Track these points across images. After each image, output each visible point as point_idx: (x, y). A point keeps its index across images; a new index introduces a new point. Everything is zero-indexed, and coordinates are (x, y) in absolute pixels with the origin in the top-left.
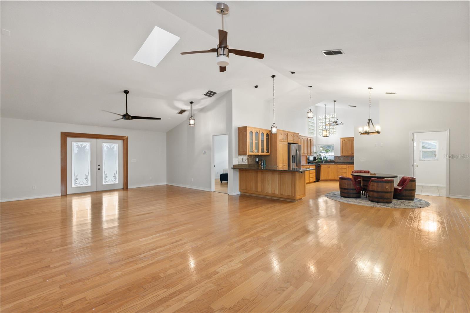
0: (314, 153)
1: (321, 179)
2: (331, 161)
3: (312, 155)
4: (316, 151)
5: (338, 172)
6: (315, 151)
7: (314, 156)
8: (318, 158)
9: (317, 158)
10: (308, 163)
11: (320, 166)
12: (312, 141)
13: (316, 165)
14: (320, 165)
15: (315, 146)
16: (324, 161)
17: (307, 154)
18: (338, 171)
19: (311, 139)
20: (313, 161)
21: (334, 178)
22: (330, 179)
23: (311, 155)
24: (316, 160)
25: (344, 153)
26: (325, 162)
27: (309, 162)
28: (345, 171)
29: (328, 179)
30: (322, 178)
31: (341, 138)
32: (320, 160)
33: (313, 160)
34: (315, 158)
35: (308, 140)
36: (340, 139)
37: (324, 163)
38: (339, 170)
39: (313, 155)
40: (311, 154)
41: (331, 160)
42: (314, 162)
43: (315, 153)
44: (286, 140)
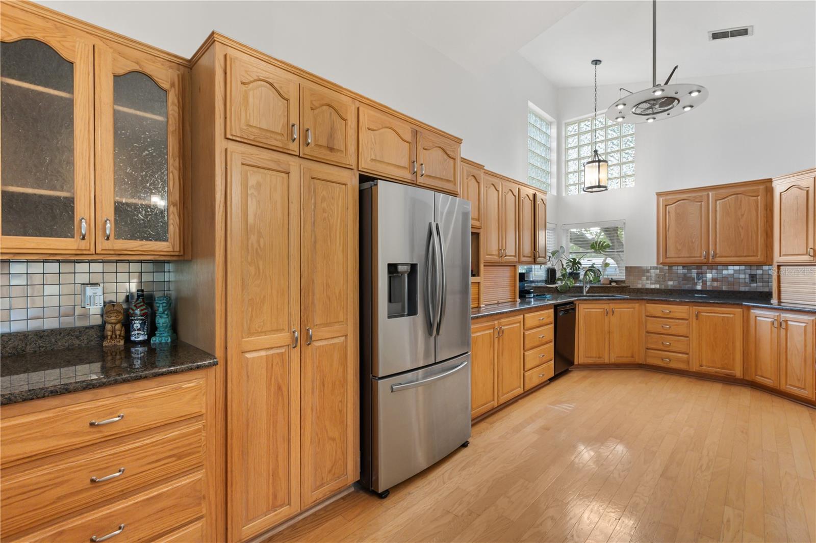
0: (548, 254)
1: (576, 362)
2: (613, 284)
3: (539, 260)
4: (556, 249)
5: (647, 332)
6: (551, 248)
7: (549, 265)
8: (563, 275)
9: (558, 275)
10: (523, 294)
11: (574, 309)
12: (539, 202)
13: (556, 307)
14: (572, 303)
15: (553, 229)
16: (588, 286)
17: (516, 259)
18: (650, 327)
19: (534, 195)
20: (543, 284)
21: (632, 357)
22: (613, 360)
23: (535, 262)
24: (554, 283)
25: (671, 253)
26: (591, 287)
27: (529, 292)
28: (682, 330)
29: (607, 361)
30: (580, 356)
31: (659, 195)
32: (571, 283)
33: (547, 282)
34: (551, 273)
35: (523, 195)
36: (656, 196)
37: (587, 292)
38: (653, 325)
39: (545, 263)
40: (535, 259)
41: (612, 281)
42: (550, 291)
43: (554, 253)
44: (338, 150)
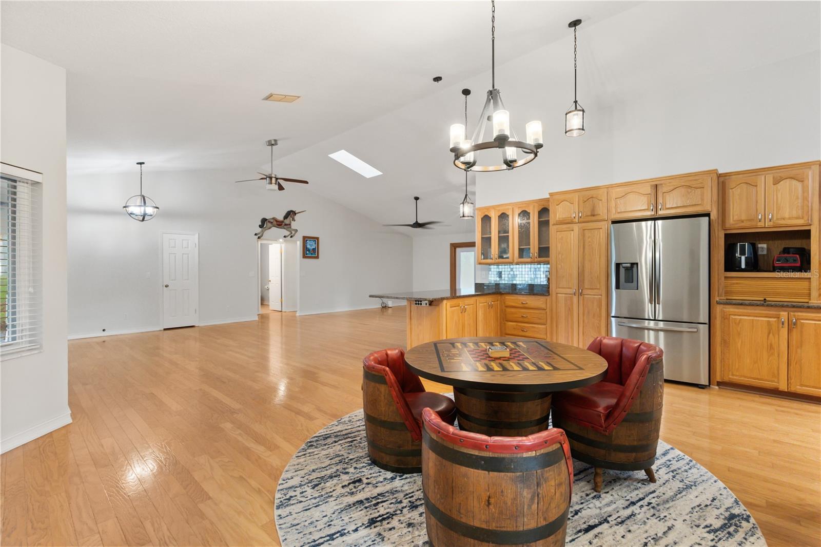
44: (597, 215)
